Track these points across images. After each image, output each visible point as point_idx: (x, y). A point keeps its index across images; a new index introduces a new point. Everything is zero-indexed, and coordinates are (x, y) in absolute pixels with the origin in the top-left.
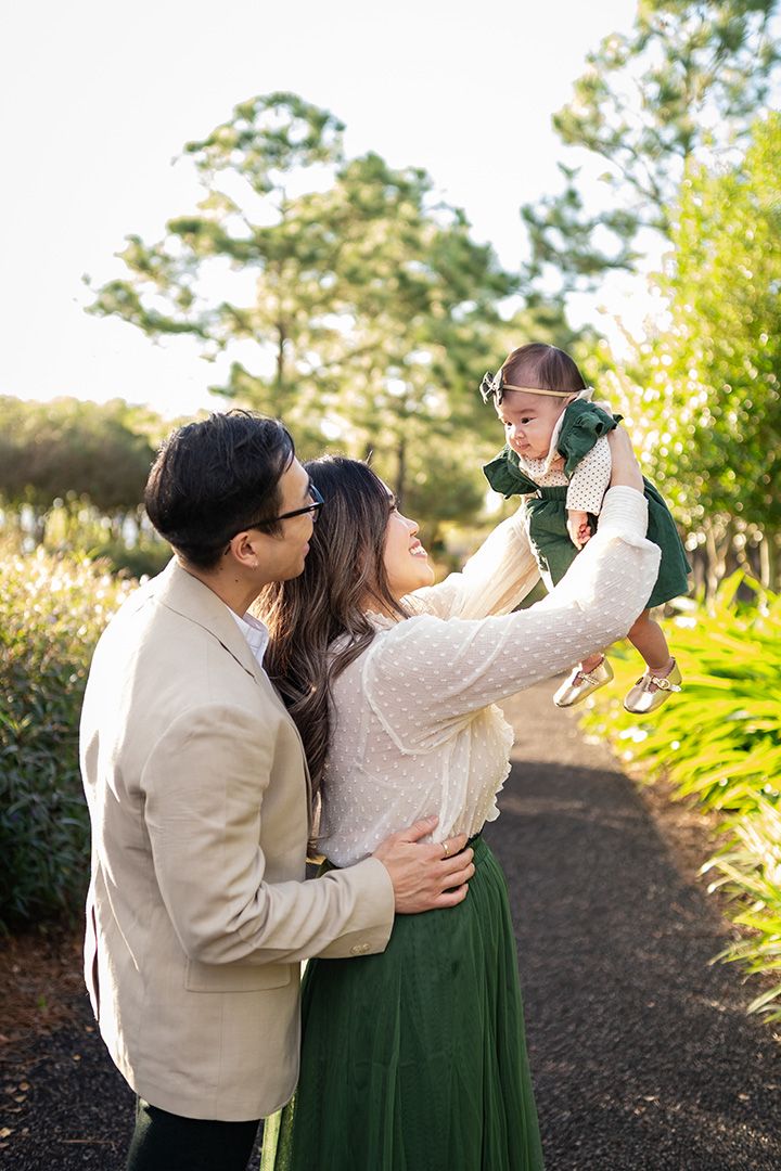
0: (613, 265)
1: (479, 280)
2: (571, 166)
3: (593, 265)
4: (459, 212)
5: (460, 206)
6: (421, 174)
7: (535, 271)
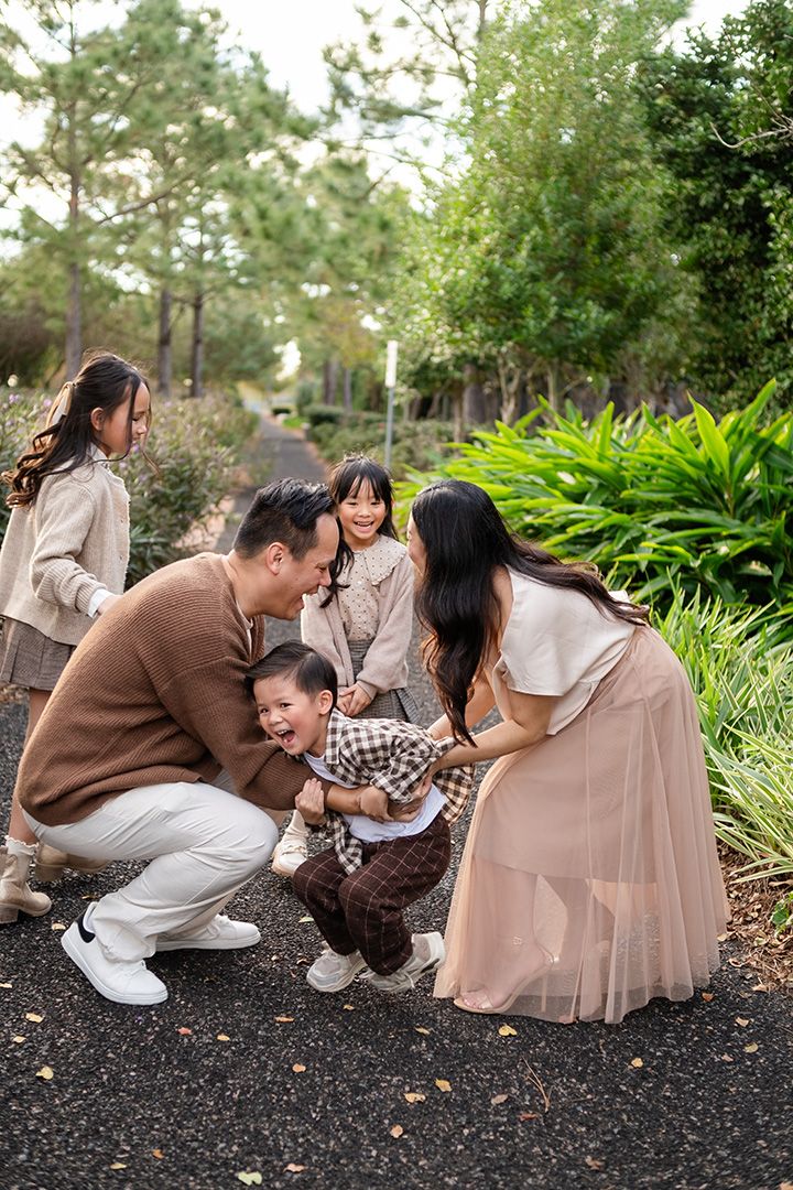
0: (411, 113)
1: (278, 124)
2: (368, 11)
3: (388, 113)
4: (254, 57)
5: (256, 50)
6: (215, 16)
7: (333, 116)
